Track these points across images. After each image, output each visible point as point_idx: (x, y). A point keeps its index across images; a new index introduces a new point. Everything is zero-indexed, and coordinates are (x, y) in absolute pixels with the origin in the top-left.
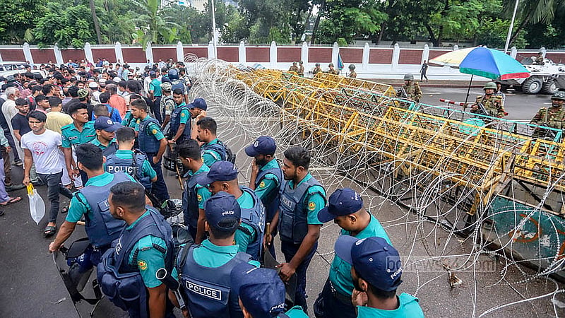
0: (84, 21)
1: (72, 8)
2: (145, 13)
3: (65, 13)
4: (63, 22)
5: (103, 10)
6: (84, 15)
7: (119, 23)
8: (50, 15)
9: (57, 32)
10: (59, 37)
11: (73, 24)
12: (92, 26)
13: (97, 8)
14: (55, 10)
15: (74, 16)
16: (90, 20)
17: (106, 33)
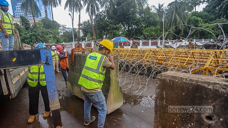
0: (34, 37)
1: (31, 33)
2: (53, 34)
3: (28, 35)
4: (28, 38)
5: (40, 34)
6: (34, 35)
7: (46, 38)
8: (24, 35)
9: (26, 40)
10: (26, 42)
11: (31, 38)
12: (37, 38)
13: (38, 33)
14: (25, 34)
15: (31, 36)
16: (36, 37)
17: (41, 41)
